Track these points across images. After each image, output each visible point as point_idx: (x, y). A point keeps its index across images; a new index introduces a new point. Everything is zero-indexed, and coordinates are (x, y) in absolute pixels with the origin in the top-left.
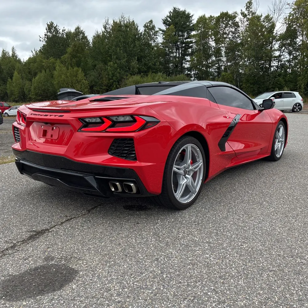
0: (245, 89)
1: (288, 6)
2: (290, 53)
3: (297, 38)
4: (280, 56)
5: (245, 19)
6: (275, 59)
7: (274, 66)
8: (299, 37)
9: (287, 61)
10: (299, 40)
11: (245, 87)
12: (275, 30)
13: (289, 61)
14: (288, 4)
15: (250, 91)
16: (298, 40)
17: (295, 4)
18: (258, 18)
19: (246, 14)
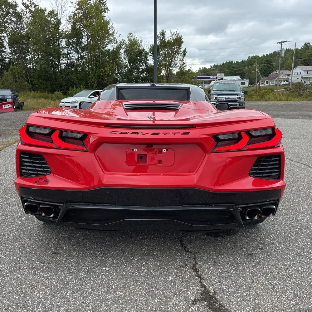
0: (38, 85)
1: (71, 5)
2: (77, 52)
3: (83, 38)
4: (68, 54)
5: (28, 10)
6: (64, 56)
7: (64, 63)
8: (84, 37)
9: (76, 59)
10: (85, 40)
11: (37, 83)
12: (61, 27)
13: (78, 60)
14: (72, 3)
15: (43, 88)
16: (83, 40)
17: (78, 5)
18: (42, 11)
19: (28, 5)
